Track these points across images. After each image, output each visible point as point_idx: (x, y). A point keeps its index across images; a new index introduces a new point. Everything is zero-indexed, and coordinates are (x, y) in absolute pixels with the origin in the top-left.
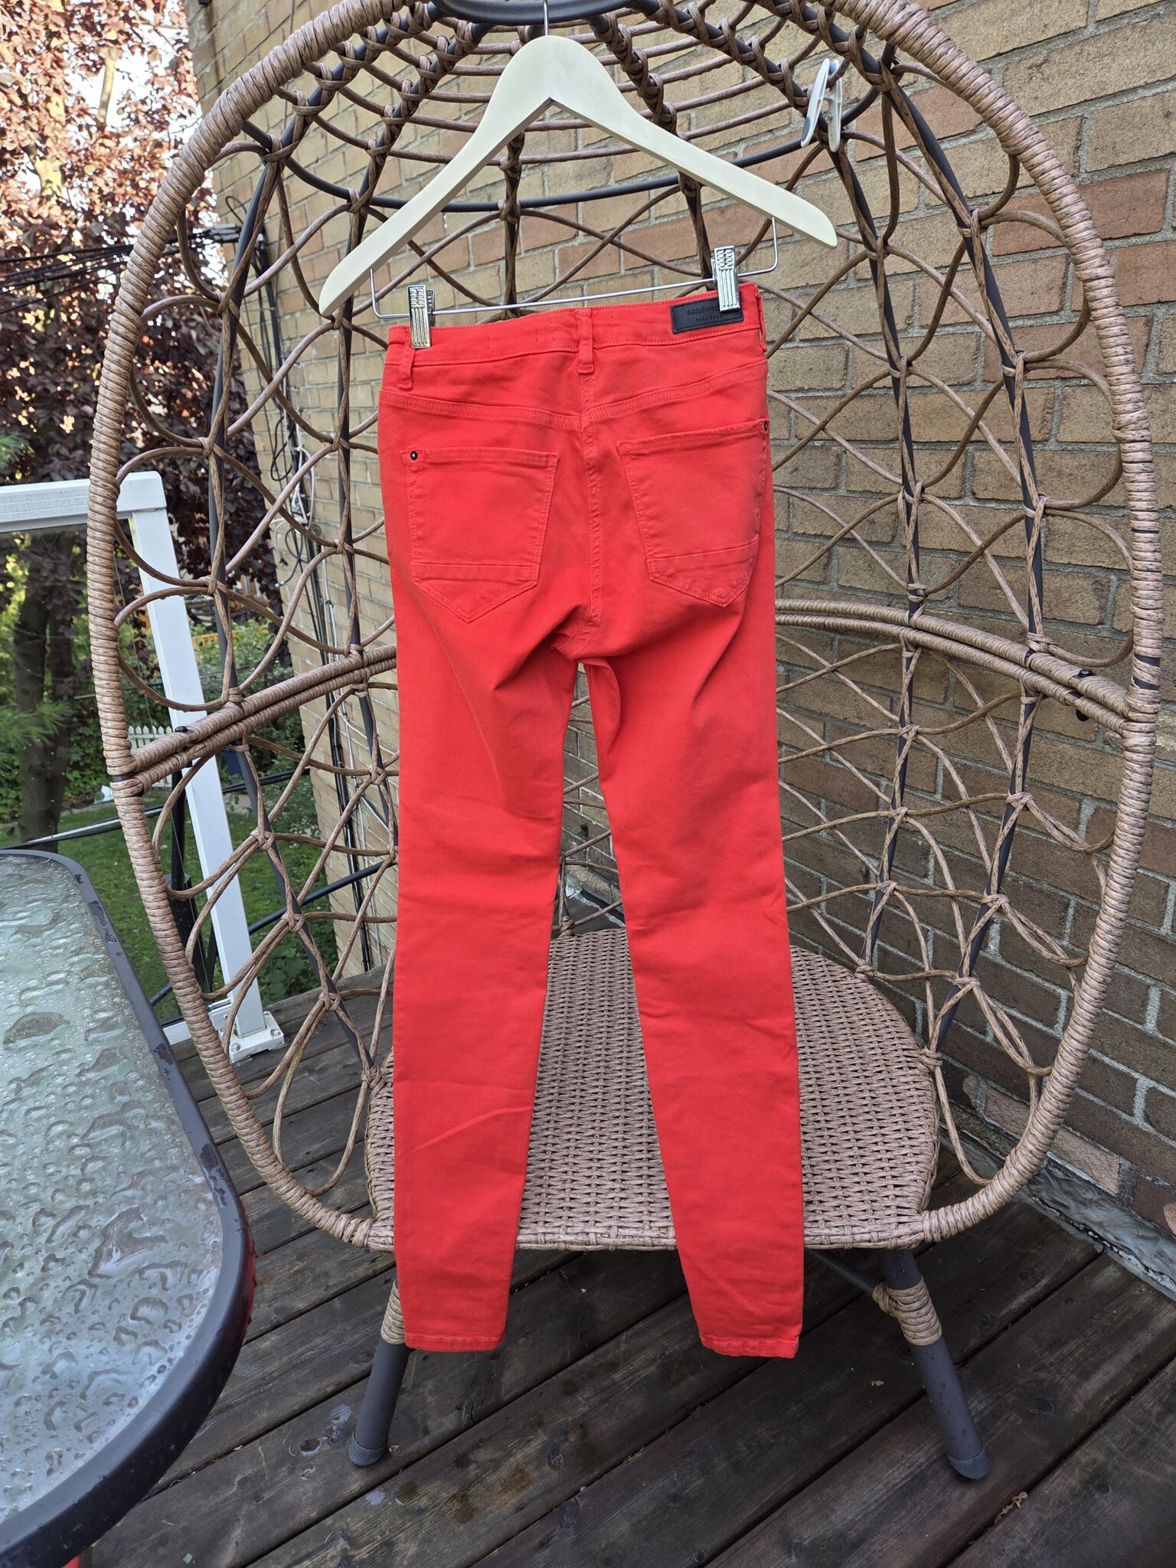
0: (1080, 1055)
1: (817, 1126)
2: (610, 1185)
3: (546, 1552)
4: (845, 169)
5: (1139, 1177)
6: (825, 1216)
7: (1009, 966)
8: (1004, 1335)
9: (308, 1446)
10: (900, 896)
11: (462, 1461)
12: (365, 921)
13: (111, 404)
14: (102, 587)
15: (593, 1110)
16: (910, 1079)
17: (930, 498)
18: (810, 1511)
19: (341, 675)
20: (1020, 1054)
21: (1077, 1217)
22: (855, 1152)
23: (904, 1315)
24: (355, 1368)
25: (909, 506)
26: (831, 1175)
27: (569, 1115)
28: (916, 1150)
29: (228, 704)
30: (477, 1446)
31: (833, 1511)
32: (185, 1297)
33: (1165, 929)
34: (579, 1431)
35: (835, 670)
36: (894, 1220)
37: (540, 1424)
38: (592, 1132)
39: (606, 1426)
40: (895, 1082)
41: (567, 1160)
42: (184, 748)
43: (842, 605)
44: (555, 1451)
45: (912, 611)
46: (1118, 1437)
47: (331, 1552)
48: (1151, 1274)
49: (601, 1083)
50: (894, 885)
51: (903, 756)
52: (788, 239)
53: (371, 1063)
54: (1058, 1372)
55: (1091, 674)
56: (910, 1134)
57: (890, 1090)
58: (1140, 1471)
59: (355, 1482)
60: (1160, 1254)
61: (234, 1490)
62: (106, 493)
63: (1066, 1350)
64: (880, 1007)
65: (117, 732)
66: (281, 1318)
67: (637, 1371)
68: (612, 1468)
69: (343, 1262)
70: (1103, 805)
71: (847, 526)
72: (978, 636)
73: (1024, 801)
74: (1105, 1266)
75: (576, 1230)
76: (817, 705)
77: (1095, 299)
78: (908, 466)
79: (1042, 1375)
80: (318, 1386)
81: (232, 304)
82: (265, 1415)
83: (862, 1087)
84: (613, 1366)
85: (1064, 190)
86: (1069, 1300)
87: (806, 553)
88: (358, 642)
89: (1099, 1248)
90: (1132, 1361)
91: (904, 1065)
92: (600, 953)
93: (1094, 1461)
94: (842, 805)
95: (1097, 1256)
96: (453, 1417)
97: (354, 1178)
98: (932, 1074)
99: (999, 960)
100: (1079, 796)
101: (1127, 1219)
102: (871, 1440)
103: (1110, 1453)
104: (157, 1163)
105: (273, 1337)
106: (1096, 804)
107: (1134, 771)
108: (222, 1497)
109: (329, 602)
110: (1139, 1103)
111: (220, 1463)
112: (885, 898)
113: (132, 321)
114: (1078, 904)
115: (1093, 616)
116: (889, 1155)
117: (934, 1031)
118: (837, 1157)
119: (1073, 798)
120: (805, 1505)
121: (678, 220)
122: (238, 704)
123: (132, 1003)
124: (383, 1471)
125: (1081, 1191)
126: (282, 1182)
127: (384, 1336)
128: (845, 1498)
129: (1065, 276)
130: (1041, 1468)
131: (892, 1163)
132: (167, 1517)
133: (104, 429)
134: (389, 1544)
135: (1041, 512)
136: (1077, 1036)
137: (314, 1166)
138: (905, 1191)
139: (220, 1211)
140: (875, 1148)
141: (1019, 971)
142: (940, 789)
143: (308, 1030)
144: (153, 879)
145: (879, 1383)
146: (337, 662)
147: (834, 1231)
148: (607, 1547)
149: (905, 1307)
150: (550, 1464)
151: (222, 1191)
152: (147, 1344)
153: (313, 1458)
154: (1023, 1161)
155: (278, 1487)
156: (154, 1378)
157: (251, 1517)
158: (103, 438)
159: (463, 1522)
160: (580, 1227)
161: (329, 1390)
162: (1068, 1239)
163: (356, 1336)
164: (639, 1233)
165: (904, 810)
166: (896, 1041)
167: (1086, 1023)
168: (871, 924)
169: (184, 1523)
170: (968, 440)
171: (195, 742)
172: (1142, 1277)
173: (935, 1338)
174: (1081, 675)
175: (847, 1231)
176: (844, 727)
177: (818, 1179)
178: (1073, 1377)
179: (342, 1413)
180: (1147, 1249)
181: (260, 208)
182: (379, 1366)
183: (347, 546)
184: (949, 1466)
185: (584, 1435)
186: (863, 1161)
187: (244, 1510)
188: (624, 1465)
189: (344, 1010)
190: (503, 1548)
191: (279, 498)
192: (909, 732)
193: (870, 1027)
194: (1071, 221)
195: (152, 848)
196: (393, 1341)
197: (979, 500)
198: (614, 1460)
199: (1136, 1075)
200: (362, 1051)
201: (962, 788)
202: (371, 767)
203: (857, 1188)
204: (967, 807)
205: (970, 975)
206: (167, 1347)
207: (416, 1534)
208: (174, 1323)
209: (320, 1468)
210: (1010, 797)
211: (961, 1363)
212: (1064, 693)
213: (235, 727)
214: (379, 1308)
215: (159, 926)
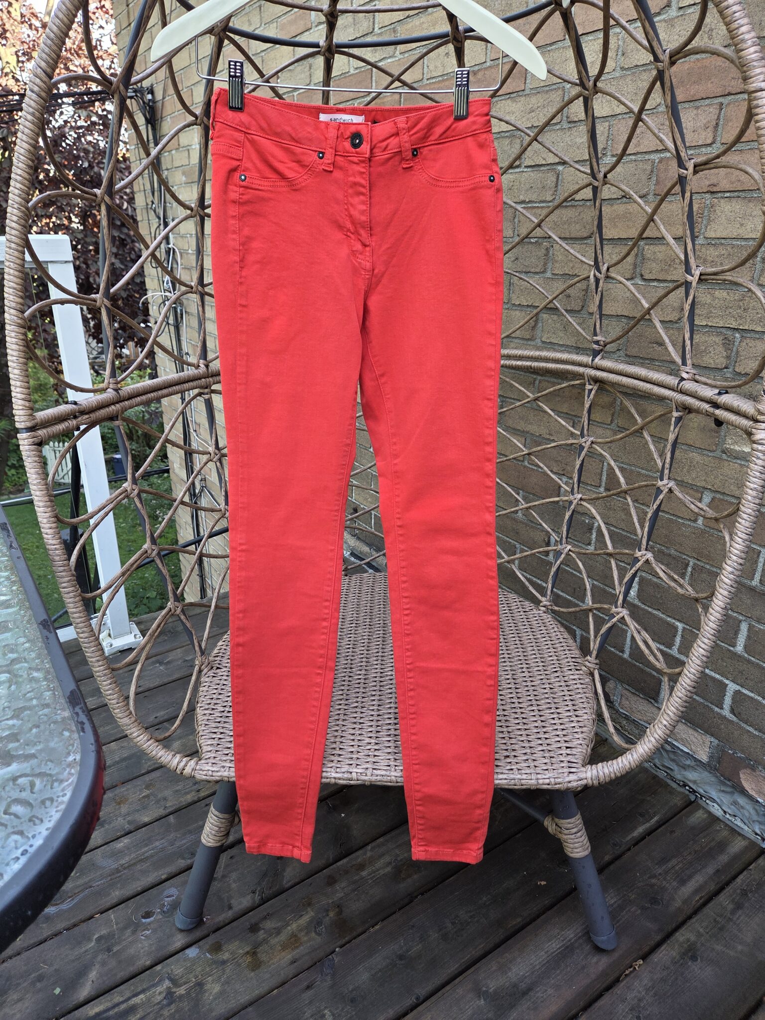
0: (704, 659)
1: (513, 706)
2: (368, 740)
3: (310, 993)
4: (571, 26)
5: (723, 751)
6: (518, 766)
7: (643, 606)
8: (629, 853)
9: (148, 915)
10: (573, 555)
11: (254, 928)
12: (201, 556)
13: (26, 146)
14: (15, 286)
15: (357, 690)
16: (576, 677)
17: (613, 275)
18: (494, 968)
19: (192, 381)
20: (657, 660)
21: (679, 777)
22: (539, 724)
23: (565, 837)
24: (182, 863)
25: (597, 281)
26: (522, 739)
27: (341, 692)
28: (581, 724)
29: (109, 390)
30: (265, 918)
31: (510, 969)
32: (48, 799)
33: (755, 582)
34: (337, 910)
35: (536, 399)
36: (566, 770)
37: (309, 904)
38: (356, 705)
39: (356, 906)
40: (566, 679)
41: (338, 723)
42: (74, 415)
43: (544, 354)
44: (319, 923)
45: (595, 357)
46: (704, 924)
47: (159, 989)
48: (728, 816)
49: (363, 672)
50: (569, 547)
51: (581, 458)
52: (520, 93)
53: (203, 653)
54: (665, 879)
55: (727, 392)
56: (577, 713)
57: (563, 684)
58: (719, 948)
59: (179, 941)
60: (735, 803)
61: (93, 944)
62: (20, 214)
63: (670, 865)
64: (556, 629)
65: (23, 396)
66: (132, 828)
67: (378, 870)
68: (359, 935)
69: (177, 791)
70: (718, 496)
71: (550, 298)
72: (642, 372)
73: (669, 486)
74: (697, 811)
75: (343, 770)
76: (521, 425)
77: (757, 107)
78: (599, 251)
79: (653, 881)
80: (156, 874)
81: (122, 87)
82: (117, 893)
83: (544, 681)
84: (361, 867)
85: (741, 22)
86: (672, 832)
87: (519, 318)
88: (205, 358)
89: (693, 798)
90: (715, 874)
91: (573, 667)
92: (365, 587)
93: (688, 940)
94: (534, 495)
95: (691, 803)
96: (249, 897)
97: (187, 735)
98: (592, 674)
99: (637, 602)
100: (701, 490)
101: (713, 779)
102: (537, 922)
103: (699, 935)
104: (35, 702)
105: (126, 841)
106: (712, 495)
107: (758, 458)
108: (84, 949)
109: (187, 354)
110: (728, 701)
111: (84, 925)
112: (563, 556)
113: (44, 82)
114: (695, 564)
115: (721, 362)
116: (562, 727)
117: (594, 646)
118: (526, 726)
119: (697, 491)
120: (492, 963)
121: (443, 81)
122: (116, 390)
123: (25, 591)
124: (198, 934)
125: (683, 759)
126: (134, 729)
127: (203, 841)
128: (519, 960)
129: (718, 118)
130: (652, 943)
131: (564, 732)
132: (44, 962)
133: (21, 165)
134: (200, 985)
135: (697, 278)
136: (703, 646)
137: (160, 726)
138: (574, 751)
139: (80, 737)
140: (553, 722)
141: (650, 610)
142: (603, 484)
143: (159, 626)
144: (48, 507)
145: (543, 883)
146: (190, 372)
147: (524, 776)
148: (352, 990)
149: (566, 832)
150: (315, 932)
151: (82, 723)
152: (14, 833)
153: (149, 924)
154: (660, 732)
155: (124, 943)
156: (18, 859)
157: (103, 964)
158: (19, 172)
159: (253, 970)
160: (346, 768)
161: (163, 877)
162: (672, 791)
163: (184, 841)
164: (388, 773)
165: (580, 496)
166: (567, 652)
167: (710, 637)
168: (552, 573)
169: (56, 967)
170: (640, 237)
171: (83, 412)
172: (721, 818)
173: (586, 853)
174: (720, 394)
175: (533, 777)
176: (538, 440)
177: (513, 741)
178: (675, 884)
179: (171, 891)
180: (726, 799)
181: (146, 14)
182: (199, 862)
183: (200, 288)
184: (590, 939)
185: (340, 912)
186: (545, 730)
187: (99, 958)
188: (367, 934)
189: (184, 614)
190: (281, 989)
191: (152, 247)
192: (586, 442)
193: (549, 642)
194: (744, 46)
195: (46, 484)
196: (210, 844)
197: (645, 280)
198: (360, 930)
199: (727, 682)
200: (196, 644)
201: (622, 480)
202: (211, 449)
203: (540, 748)
204: (626, 492)
205: (623, 607)
206: (30, 836)
207: (220, 978)
208: (37, 818)
209: (155, 931)
210: (660, 483)
211: (600, 871)
212: (706, 406)
213: (113, 407)
214: (201, 823)
215: (51, 542)
